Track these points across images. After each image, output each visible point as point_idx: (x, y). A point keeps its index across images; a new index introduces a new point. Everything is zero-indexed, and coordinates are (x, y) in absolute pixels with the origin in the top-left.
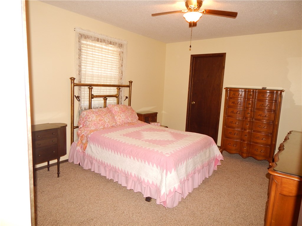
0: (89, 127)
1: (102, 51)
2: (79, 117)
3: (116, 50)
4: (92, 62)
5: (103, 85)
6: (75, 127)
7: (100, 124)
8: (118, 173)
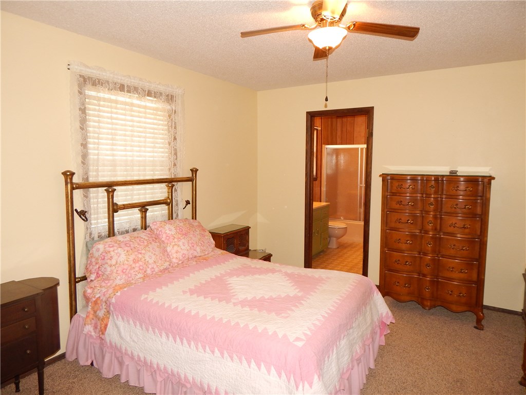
0: (112, 278)
1: (132, 110)
2: (87, 257)
3: (160, 107)
4: (112, 134)
5: (137, 181)
6: (78, 278)
7: (137, 269)
8: (186, 387)
